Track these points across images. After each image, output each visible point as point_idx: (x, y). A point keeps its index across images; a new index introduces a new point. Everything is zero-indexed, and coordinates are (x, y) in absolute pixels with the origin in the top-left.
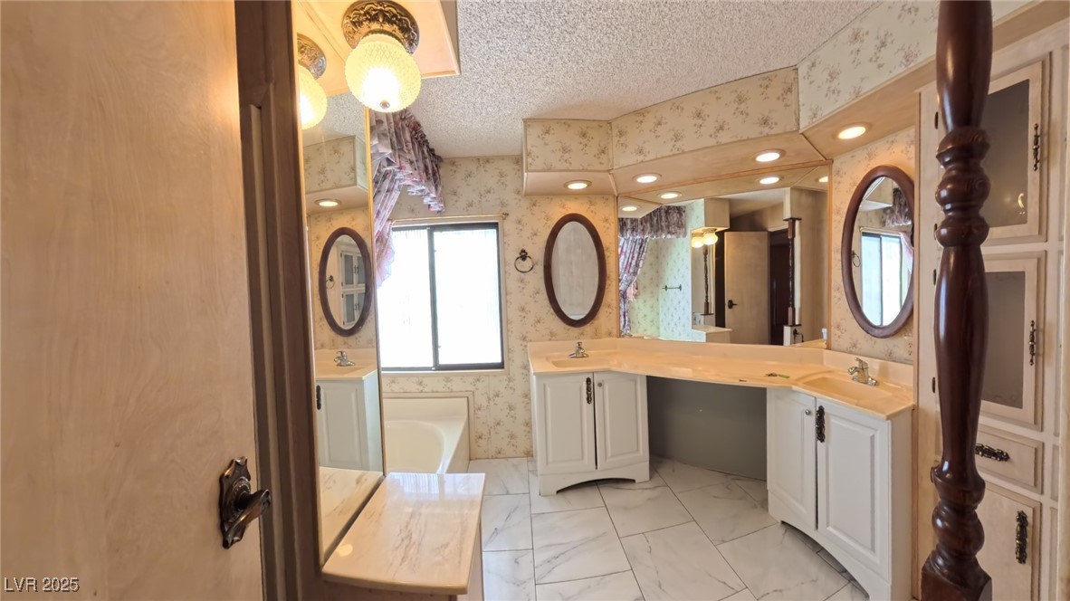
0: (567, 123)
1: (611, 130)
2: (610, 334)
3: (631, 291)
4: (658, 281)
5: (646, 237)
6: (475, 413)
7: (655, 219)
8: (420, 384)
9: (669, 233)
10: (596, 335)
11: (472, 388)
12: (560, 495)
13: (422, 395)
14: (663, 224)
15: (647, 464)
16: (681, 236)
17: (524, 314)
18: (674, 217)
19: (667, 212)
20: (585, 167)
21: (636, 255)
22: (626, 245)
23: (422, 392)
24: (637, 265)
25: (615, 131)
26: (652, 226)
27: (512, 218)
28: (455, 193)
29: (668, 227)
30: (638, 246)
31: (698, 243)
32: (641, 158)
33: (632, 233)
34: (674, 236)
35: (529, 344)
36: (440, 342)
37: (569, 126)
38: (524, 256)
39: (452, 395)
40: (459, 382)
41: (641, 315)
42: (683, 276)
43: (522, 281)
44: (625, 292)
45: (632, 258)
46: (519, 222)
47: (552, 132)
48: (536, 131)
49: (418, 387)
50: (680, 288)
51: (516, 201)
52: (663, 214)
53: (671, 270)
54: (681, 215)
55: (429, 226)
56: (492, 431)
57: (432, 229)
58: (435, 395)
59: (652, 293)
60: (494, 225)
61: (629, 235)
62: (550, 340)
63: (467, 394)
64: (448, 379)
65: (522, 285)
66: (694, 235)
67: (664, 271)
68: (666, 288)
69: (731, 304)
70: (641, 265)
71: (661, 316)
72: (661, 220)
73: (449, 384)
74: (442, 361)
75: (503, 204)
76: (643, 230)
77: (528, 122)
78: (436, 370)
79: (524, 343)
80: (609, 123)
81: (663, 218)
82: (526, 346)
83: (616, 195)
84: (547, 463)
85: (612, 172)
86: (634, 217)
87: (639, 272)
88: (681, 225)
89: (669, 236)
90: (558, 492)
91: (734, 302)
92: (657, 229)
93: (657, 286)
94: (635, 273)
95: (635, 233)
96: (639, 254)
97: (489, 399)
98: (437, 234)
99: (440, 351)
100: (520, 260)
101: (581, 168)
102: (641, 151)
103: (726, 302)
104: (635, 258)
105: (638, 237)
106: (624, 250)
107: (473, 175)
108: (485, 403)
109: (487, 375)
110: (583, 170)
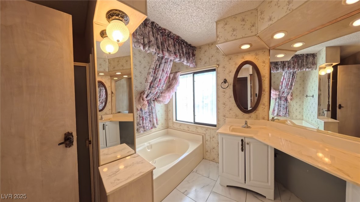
0: (234, 17)
1: (257, 13)
2: (264, 118)
3: (289, 97)
4: (303, 93)
5: (295, 70)
6: (205, 142)
7: (300, 61)
8: (188, 128)
9: (307, 68)
10: (257, 118)
11: (205, 132)
12: (228, 188)
13: (188, 131)
14: (304, 63)
15: (273, 190)
16: (314, 69)
17: (225, 106)
18: (311, 59)
19: (307, 57)
20: (244, 36)
21: (291, 80)
22: (285, 75)
23: (188, 130)
24: (291, 85)
25: (259, 13)
26: (298, 65)
27: (221, 66)
28: (200, 59)
29: (307, 65)
30: (291, 75)
31: (323, 73)
32: (271, 22)
33: (288, 69)
34: (310, 70)
35: (226, 119)
36: (196, 114)
37: (236, 18)
38: (225, 81)
39: (198, 134)
40: (201, 130)
41: (294, 109)
42: (314, 90)
43: (224, 92)
44: (287, 98)
45: (289, 81)
46: (224, 67)
47: (228, 23)
48: (221, 25)
49: (187, 128)
50: (313, 96)
51: (223, 59)
52: (305, 58)
53: (309, 87)
54: (314, 58)
55: (193, 73)
56: (212, 151)
57: (194, 73)
58: (193, 133)
59: (300, 98)
60: (214, 70)
61: (286, 69)
62: (235, 118)
63: (203, 134)
64: (197, 127)
65: (224, 94)
66: (320, 68)
67: (306, 88)
68: (307, 96)
69: (340, 107)
70: (293, 85)
71: (304, 110)
72: (303, 61)
73: (197, 130)
74: (196, 121)
75: (218, 61)
76: (294, 67)
77: (217, 23)
78: (194, 124)
79: (225, 118)
80: (256, 9)
81: (304, 61)
82: (225, 119)
83: (269, 48)
84: (223, 172)
85: (258, 35)
86: (283, 60)
87: (292, 88)
88: (314, 64)
89: (307, 70)
90: (227, 186)
91: (342, 106)
92: (301, 66)
93: (303, 95)
94: (291, 89)
95: (289, 69)
96: (292, 79)
97: (211, 138)
98: (195, 75)
99: (196, 117)
100: (223, 83)
101: (242, 37)
102: (270, 19)
103: (338, 105)
104: (290, 81)
105: (291, 71)
106: (285, 78)
107: (207, 51)
108: (209, 139)
109: (210, 129)
110: (243, 38)
